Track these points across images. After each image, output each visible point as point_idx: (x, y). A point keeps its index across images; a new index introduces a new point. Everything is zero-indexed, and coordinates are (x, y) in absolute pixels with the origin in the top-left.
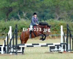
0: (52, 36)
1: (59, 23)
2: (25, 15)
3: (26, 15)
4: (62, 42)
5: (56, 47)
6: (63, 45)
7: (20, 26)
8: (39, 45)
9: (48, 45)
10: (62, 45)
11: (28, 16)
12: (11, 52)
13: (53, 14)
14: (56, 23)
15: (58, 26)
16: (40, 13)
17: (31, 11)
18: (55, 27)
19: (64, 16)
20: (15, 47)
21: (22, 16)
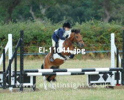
0: (96, 54)
1: (109, 28)
2: (43, 11)
3: (45, 12)
4: (113, 66)
5: (101, 75)
6: (116, 72)
7: (32, 32)
8: (66, 71)
9: (86, 73)
10: (113, 72)
11: (50, 13)
12: (10, 86)
13: (98, 11)
14: (103, 28)
15: (107, 33)
16: (74, 7)
17: (55, 4)
18: (102, 36)
19: (121, 14)
20: (18, 75)
21: (37, 14)
